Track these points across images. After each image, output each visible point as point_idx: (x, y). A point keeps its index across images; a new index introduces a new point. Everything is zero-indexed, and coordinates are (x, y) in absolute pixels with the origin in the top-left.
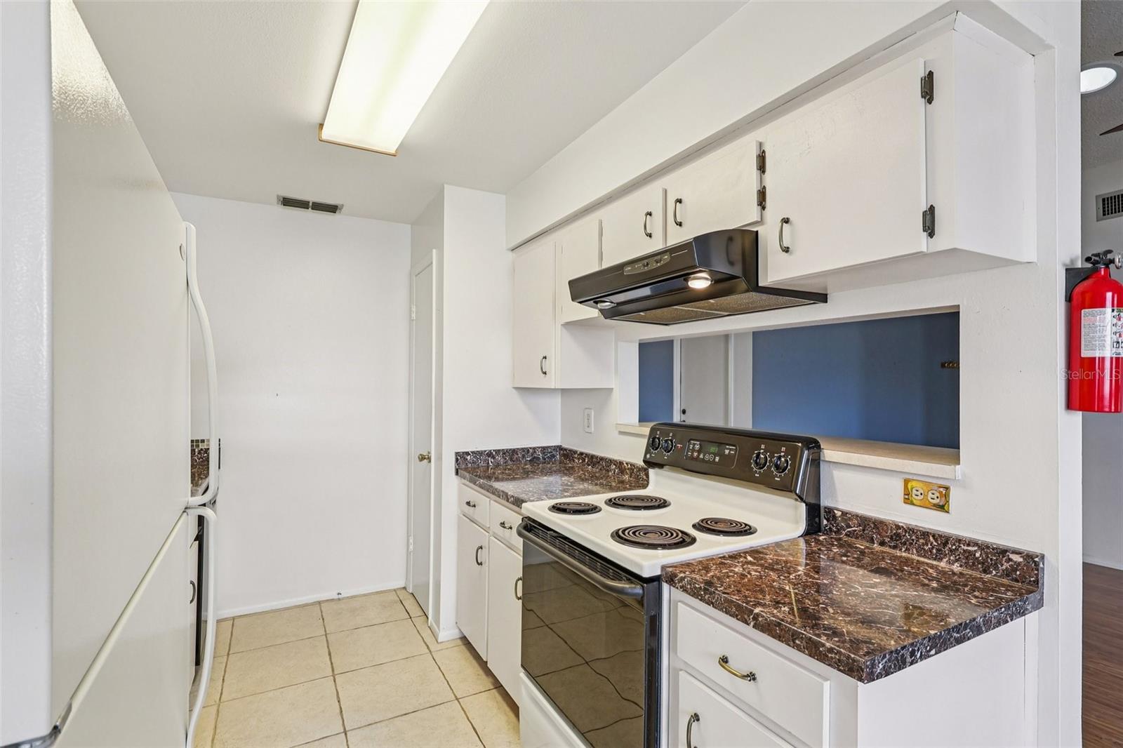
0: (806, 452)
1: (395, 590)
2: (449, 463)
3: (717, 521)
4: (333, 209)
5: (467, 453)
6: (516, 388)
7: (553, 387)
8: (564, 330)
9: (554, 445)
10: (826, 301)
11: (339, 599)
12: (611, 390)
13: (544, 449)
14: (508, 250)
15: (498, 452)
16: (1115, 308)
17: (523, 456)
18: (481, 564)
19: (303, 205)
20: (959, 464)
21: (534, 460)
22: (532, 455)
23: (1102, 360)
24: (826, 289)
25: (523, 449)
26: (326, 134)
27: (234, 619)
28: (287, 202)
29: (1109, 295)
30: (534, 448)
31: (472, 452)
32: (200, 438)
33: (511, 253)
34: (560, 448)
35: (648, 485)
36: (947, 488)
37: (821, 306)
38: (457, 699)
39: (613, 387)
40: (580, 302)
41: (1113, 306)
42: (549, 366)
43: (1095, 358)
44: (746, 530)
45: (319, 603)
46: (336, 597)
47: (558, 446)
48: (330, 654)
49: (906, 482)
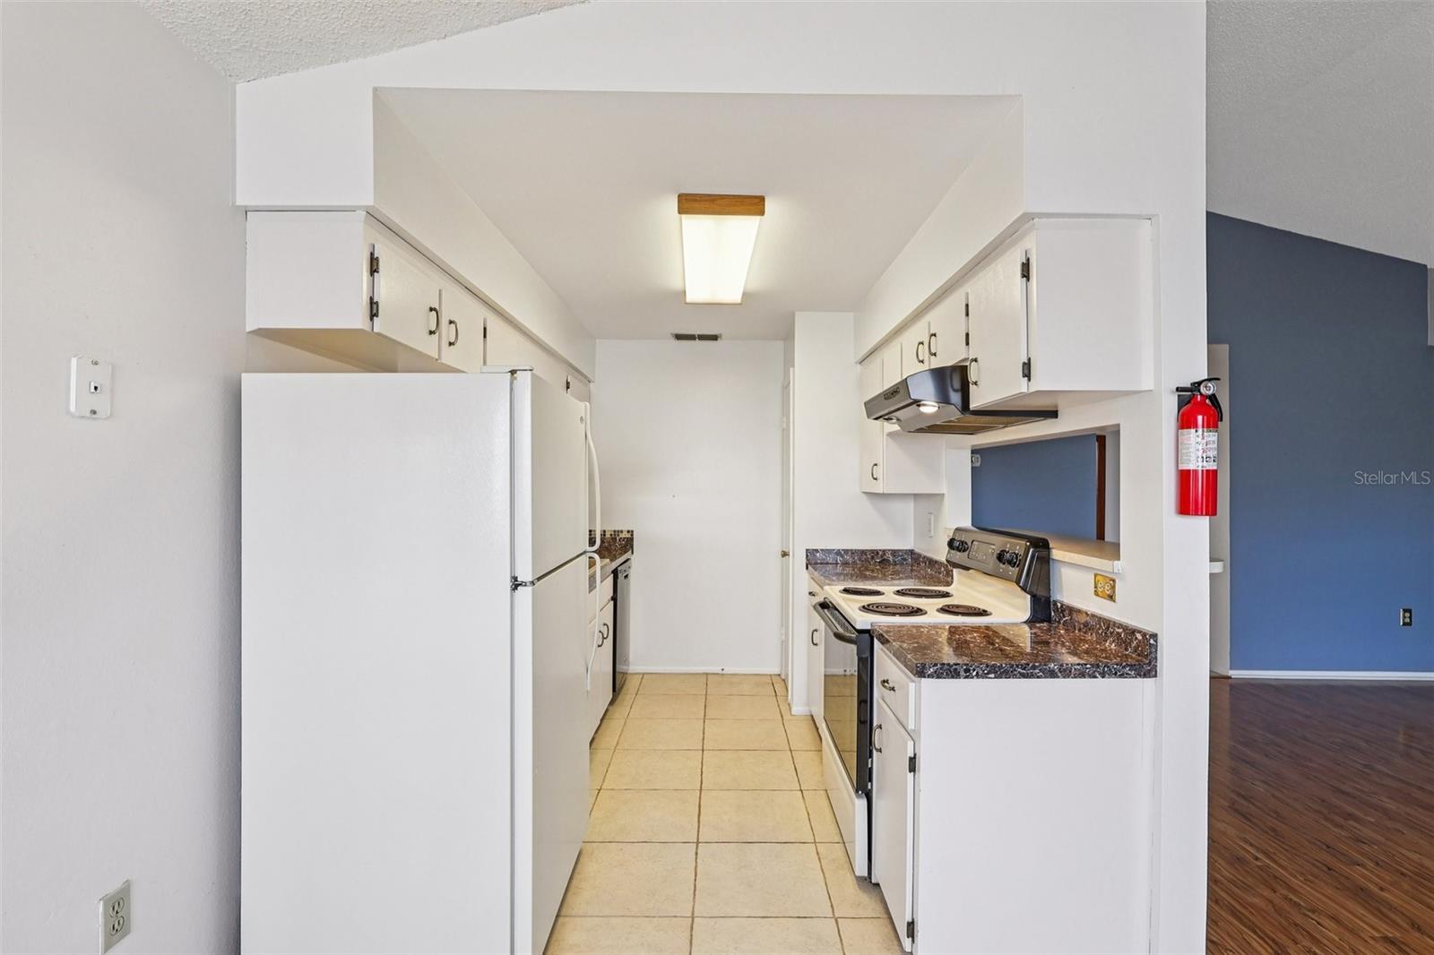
0: (1031, 550)
1: (770, 675)
2: (801, 559)
3: (958, 607)
4: (714, 338)
5: (817, 551)
6: (864, 493)
7: (881, 492)
8: (890, 440)
9: (905, 548)
10: (1057, 417)
11: (723, 674)
12: (943, 495)
13: (894, 552)
14: (856, 363)
15: (846, 551)
16: (1205, 430)
17: (873, 557)
18: (816, 645)
19: (691, 337)
20: (1119, 559)
21: (884, 562)
22: (882, 557)
23: (1196, 472)
24: (1056, 406)
25: (872, 551)
26: (689, 299)
27: (644, 674)
28: (679, 337)
29: (1200, 418)
30: (884, 551)
31: (822, 550)
32: (620, 529)
33: (859, 366)
34: (912, 552)
35: (952, 582)
36: (1114, 581)
37: (1050, 421)
38: (791, 750)
39: (944, 490)
40: (876, 419)
41: (1203, 427)
42: (878, 472)
43: (1189, 471)
44: (984, 613)
45: (707, 674)
46: (720, 672)
47: (910, 550)
48: (705, 706)
49: (1096, 575)
